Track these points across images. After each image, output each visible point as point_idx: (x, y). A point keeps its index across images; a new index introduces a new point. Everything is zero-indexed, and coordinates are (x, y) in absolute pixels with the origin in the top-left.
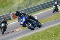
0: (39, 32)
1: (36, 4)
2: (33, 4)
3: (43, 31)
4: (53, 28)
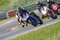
0: (35, 31)
1: (32, 3)
4: (49, 27)
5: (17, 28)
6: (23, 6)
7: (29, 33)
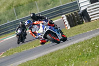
0: (33, 61)
1: (27, 15)
2: (22, 14)
3: (40, 58)
4: (56, 54)
5: (4, 56)
6: (13, 20)
7: (23, 63)
